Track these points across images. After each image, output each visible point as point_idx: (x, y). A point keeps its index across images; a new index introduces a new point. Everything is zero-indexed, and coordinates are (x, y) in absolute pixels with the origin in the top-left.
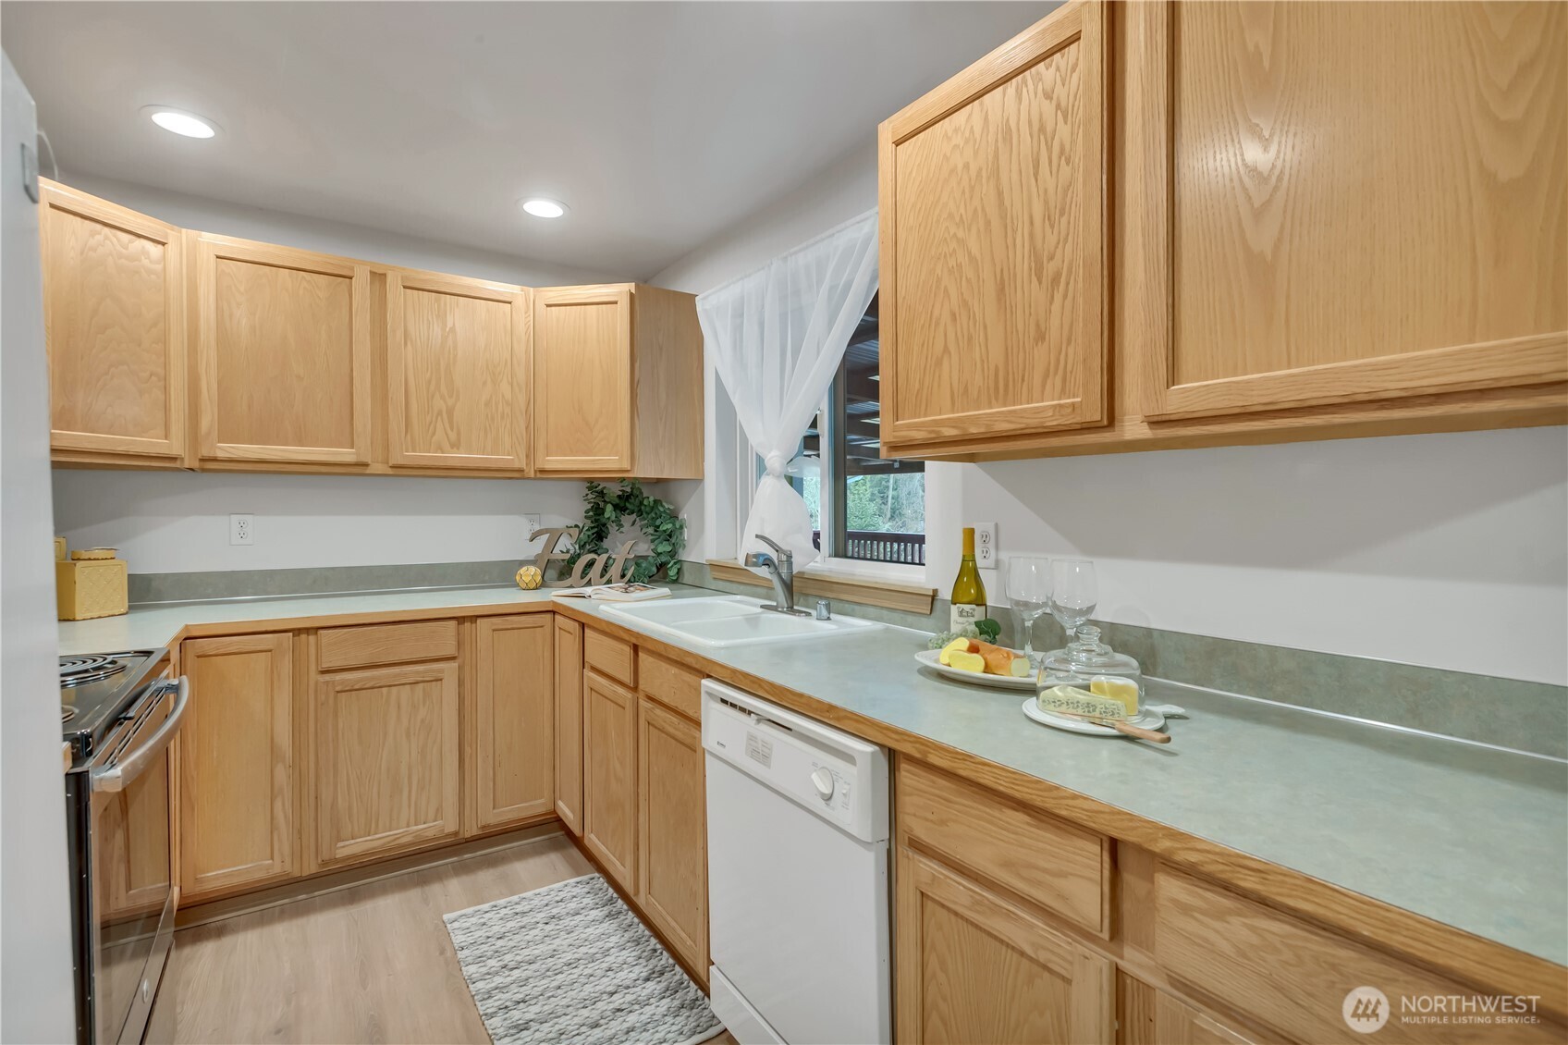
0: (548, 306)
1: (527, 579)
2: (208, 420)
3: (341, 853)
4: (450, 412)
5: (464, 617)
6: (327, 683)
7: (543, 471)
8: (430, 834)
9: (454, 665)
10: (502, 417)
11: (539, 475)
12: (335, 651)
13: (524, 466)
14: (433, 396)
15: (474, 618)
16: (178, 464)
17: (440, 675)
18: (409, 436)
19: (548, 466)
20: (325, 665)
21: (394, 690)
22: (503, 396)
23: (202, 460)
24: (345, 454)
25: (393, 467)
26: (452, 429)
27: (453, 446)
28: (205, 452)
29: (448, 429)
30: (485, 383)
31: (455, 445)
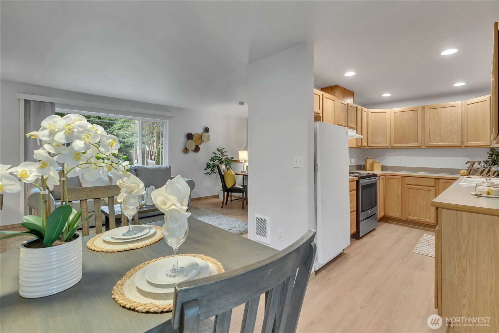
0: (468, 105)
1: (462, 173)
2: (392, 140)
3: (410, 218)
4: (440, 134)
5: (436, 178)
6: (407, 186)
7: (467, 146)
8: (428, 221)
9: (434, 188)
10: (454, 134)
11: (466, 147)
12: (408, 181)
13: (461, 145)
14: (436, 131)
15: (439, 179)
16: (388, 148)
17: (430, 190)
18: (430, 140)
19: (467, 145)
20: (407, 183)
21: (420, 190)
22: (455, 129)
23: (392, 147)
24: (416, 144)
25: (426, 147)
26: (440, 138)
27: (440, 141)
28: (392, 146)
29: (439, 138)
30: (450, 126)
31: (441, 141)
